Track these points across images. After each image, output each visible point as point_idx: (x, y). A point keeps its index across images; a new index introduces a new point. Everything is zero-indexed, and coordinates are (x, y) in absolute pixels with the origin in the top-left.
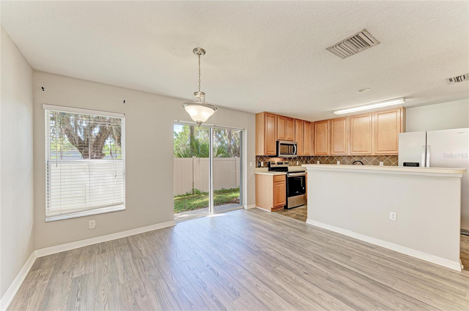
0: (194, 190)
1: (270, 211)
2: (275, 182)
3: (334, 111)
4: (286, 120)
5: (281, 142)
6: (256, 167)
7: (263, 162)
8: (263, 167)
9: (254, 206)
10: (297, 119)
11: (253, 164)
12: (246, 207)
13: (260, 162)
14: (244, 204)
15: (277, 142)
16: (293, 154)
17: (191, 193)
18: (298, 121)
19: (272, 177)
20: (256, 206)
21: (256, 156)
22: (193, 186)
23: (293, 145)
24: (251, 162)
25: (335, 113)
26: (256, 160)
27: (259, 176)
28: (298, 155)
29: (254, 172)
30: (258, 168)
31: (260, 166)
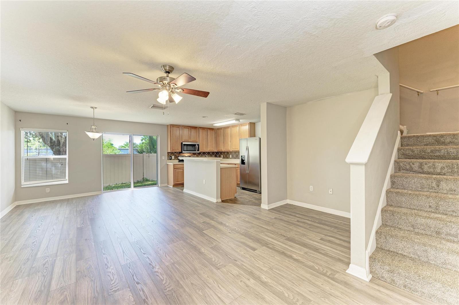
0: (144, 179)
1: (172, 187)
2: (175, 169)
3: (214, 124)
4: (190, 128)
5: (184, 143)
6: (168, 159)
7: (174, 156)
8: (173, 160)
9: (166, 185)
10: (200, 128)
11: (165, 158)
12: (159, 186)
13: (171, 156)
14: (159, 184)
15: (182, 143)
16: (196, 151)
17: (142, 181)
18: (201, 129)
19: (173, 166)
20: (168, 185)
21: (168, 153)
22: (143, 176)
23: (196, 145)
24: (163, 157)
25: (214, 125)
26: (168, 155)
27: (169, 165)
28: (200, 150)
29: (166, 163)
30: (170, 160)
31: (171, 159)
